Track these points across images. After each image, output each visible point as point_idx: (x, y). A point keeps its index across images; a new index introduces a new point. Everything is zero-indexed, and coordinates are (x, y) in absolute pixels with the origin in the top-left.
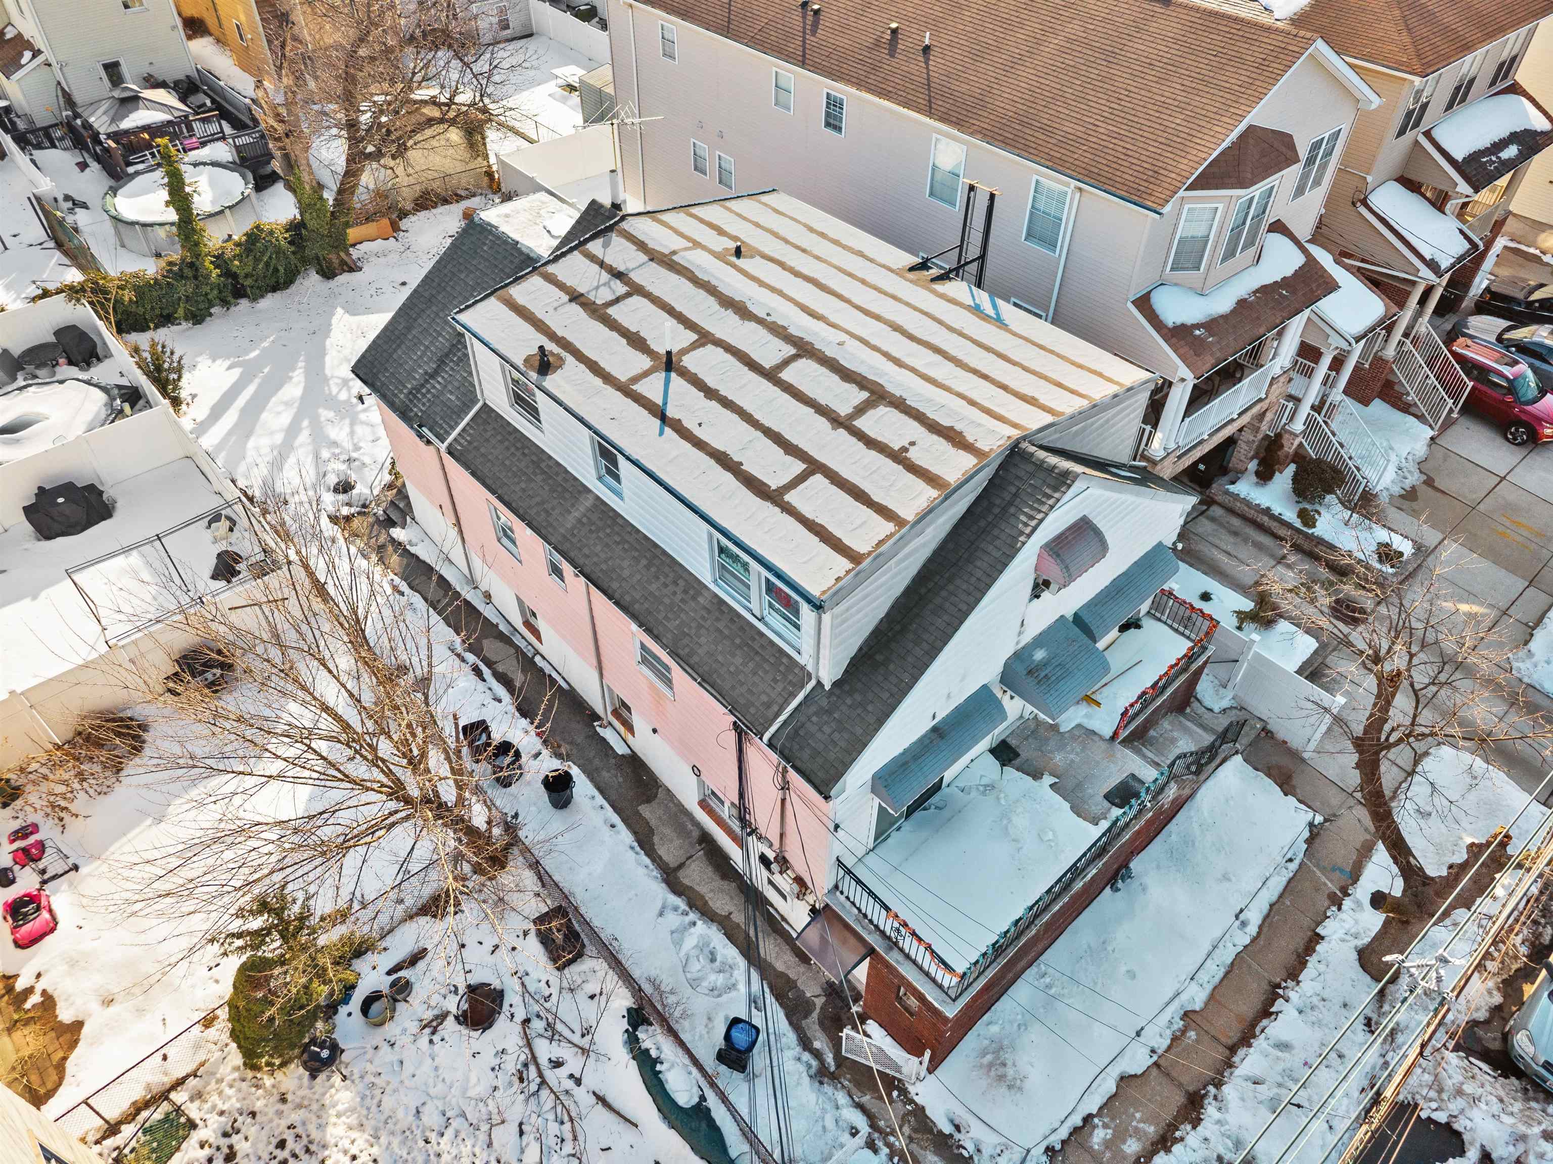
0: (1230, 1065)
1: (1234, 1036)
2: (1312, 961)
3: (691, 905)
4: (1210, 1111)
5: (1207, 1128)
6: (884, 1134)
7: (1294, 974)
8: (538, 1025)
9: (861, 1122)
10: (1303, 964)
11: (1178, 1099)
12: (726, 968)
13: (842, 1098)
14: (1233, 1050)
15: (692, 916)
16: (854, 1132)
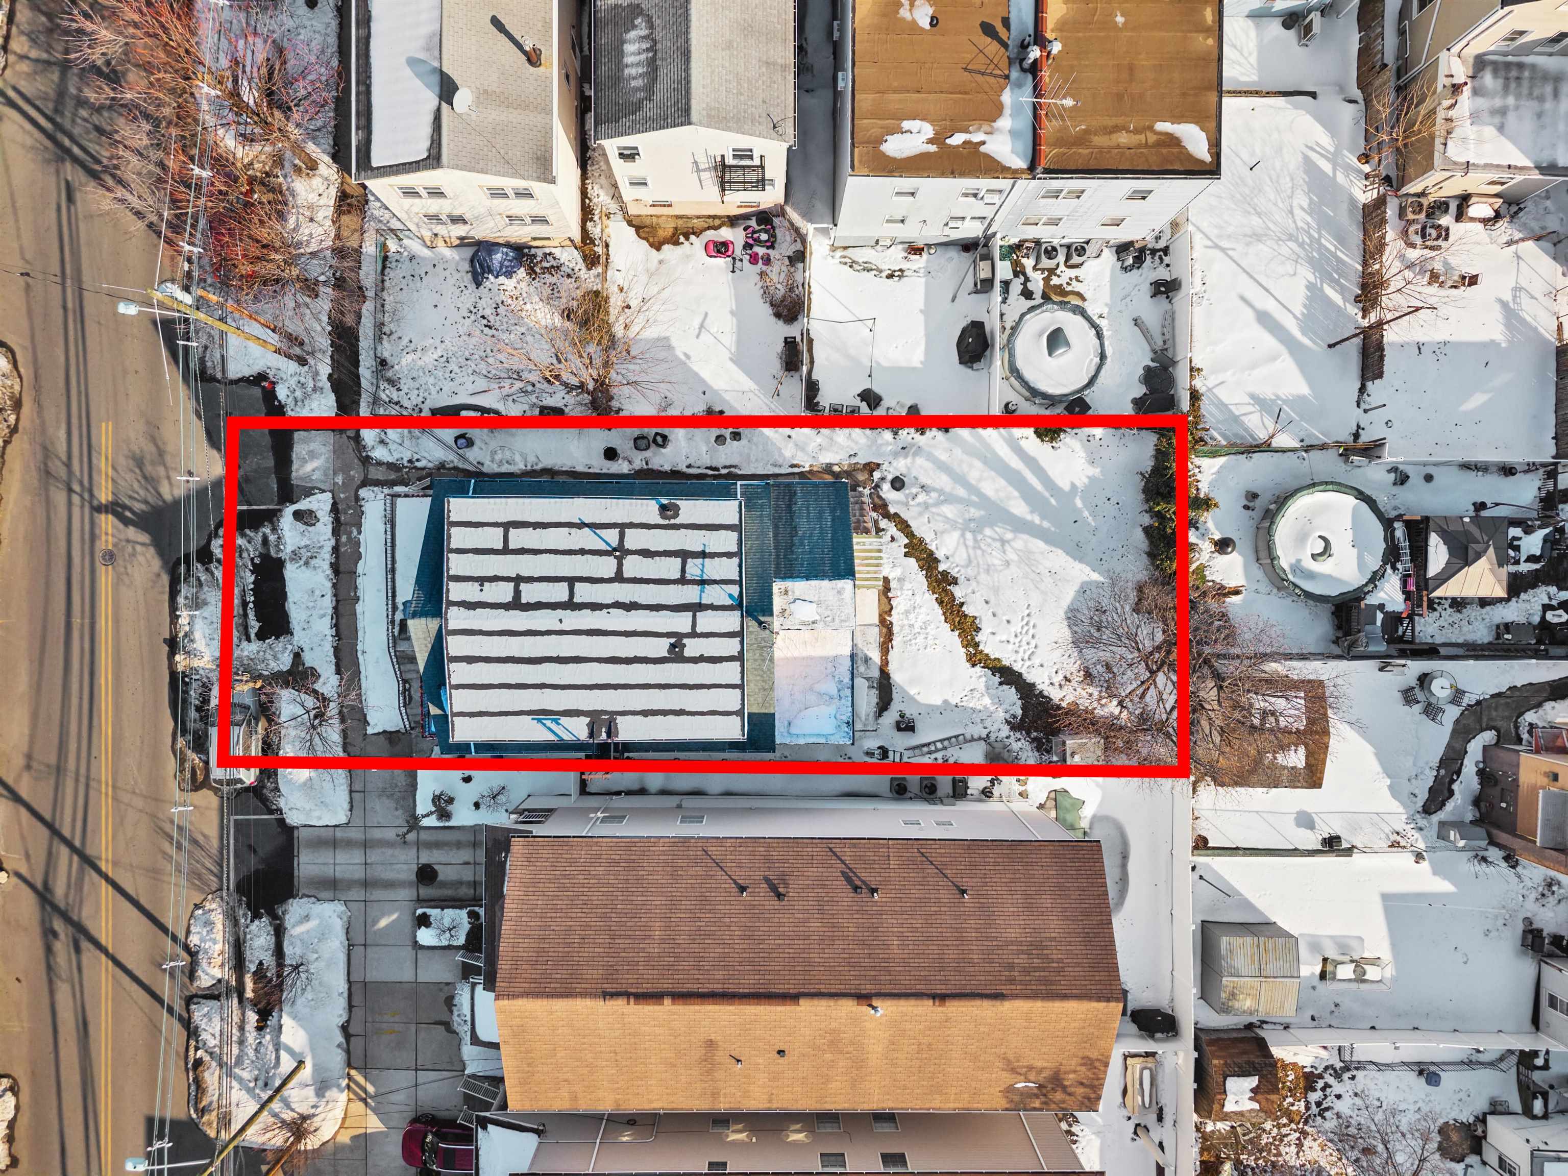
0: (335, 595)
1: (340, 607)
2: (334, 661)
3: (534, 471)
4: (329, 572)
5: (326, 566)
6: (411, 469)
7: (336, 650)
8: (530, 388)
9: (418, 464)
10: (336, 657)
11: (342, 568)
12: (500, 463)
13: (430, 465)
14: (338, 601)
15: (529, 468)
16: (418, 460)
